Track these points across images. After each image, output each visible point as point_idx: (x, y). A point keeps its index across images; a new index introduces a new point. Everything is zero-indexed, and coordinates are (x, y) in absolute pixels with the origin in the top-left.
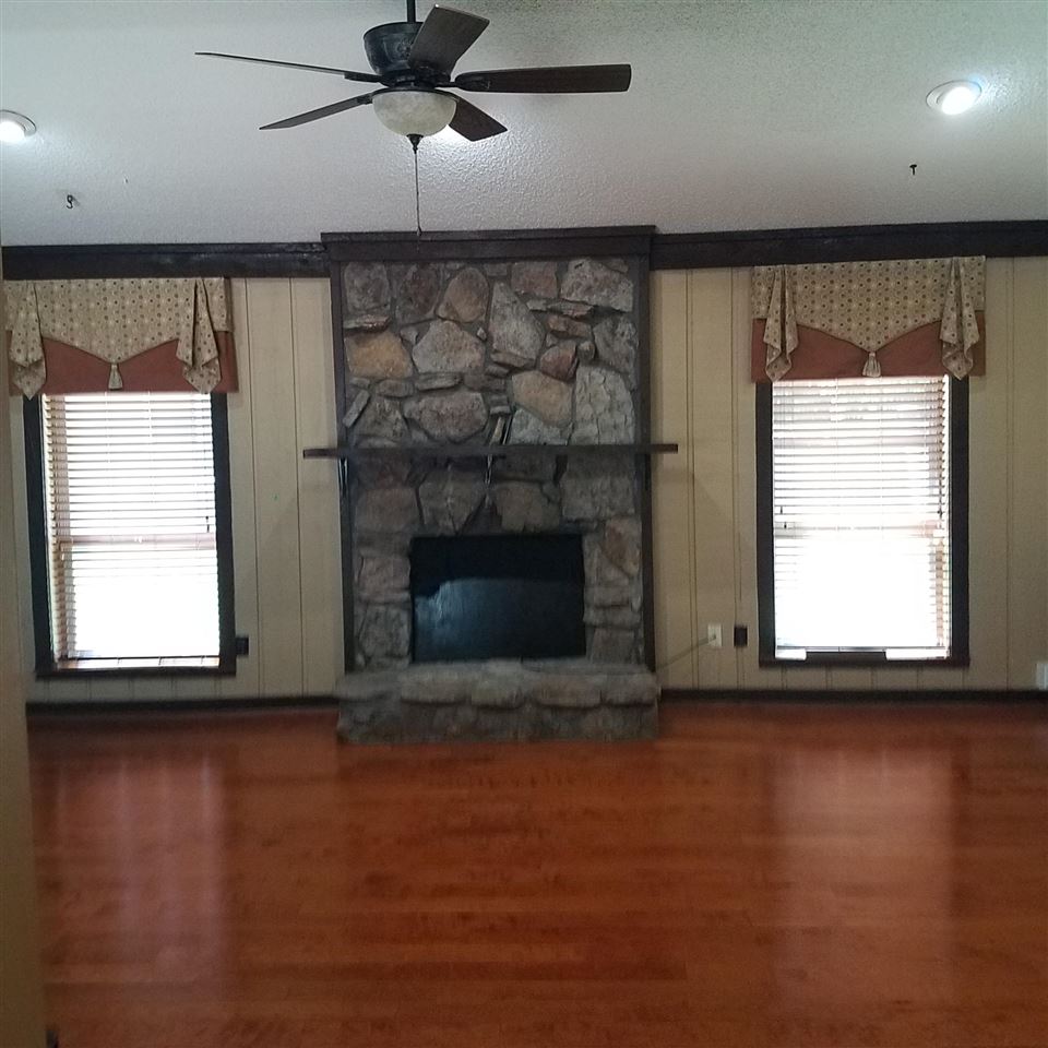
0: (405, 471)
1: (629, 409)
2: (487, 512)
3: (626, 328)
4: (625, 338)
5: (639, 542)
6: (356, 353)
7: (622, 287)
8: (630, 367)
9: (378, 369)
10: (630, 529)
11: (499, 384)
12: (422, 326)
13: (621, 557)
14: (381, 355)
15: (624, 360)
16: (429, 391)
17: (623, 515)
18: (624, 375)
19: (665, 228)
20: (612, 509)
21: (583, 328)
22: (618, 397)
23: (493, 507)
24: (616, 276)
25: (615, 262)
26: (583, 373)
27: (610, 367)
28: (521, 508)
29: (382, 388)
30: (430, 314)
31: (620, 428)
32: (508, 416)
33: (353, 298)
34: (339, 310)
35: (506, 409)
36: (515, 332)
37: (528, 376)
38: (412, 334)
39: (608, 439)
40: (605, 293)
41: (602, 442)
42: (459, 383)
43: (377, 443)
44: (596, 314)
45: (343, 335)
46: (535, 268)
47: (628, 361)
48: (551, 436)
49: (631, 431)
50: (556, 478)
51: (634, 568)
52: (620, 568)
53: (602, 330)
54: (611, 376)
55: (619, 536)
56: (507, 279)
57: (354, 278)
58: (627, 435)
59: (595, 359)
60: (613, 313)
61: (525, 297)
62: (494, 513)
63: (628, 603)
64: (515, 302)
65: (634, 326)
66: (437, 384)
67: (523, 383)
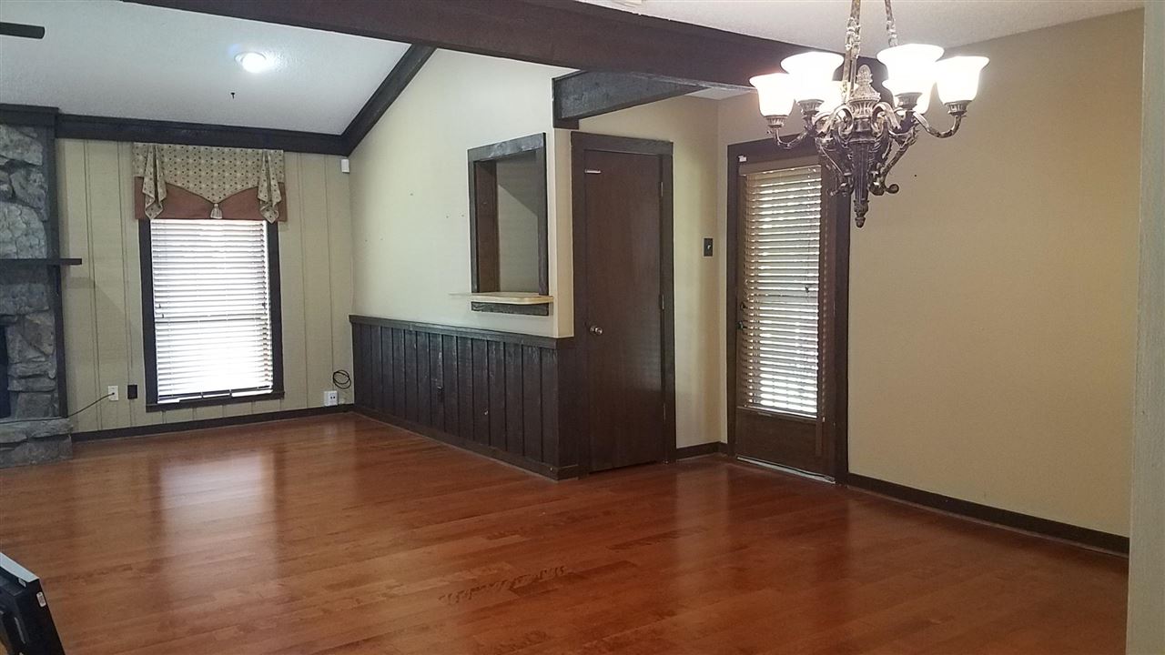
1: (42, 234)
3: (37, 177)
4: (36, 184)
5: (53, 329)
7: (34, 147)
8: (42, 204)
10: (47, 321)
13: (39, 341)
15: (36, 200)
17: (40, 311)
18: (37, 210)
19: (65, 110)
20: (30, 307)
21: (3, 174)
22: (32, 226)
24: (27, 139)
25: (27, 130)
26: (3, 207)
27: (25, 204)
40: (19, 151)
41: (21, 257)
44: (11, 165)
47: (39, 199)
49: (44, 250)
51: (49, 349)
52: (37, 349)
53: (17, 177)
54: (26, 210)
58: (41, 253)
59: (14, 199)
60: (27, 166)
63: (45, 374)
65: (44, 175)
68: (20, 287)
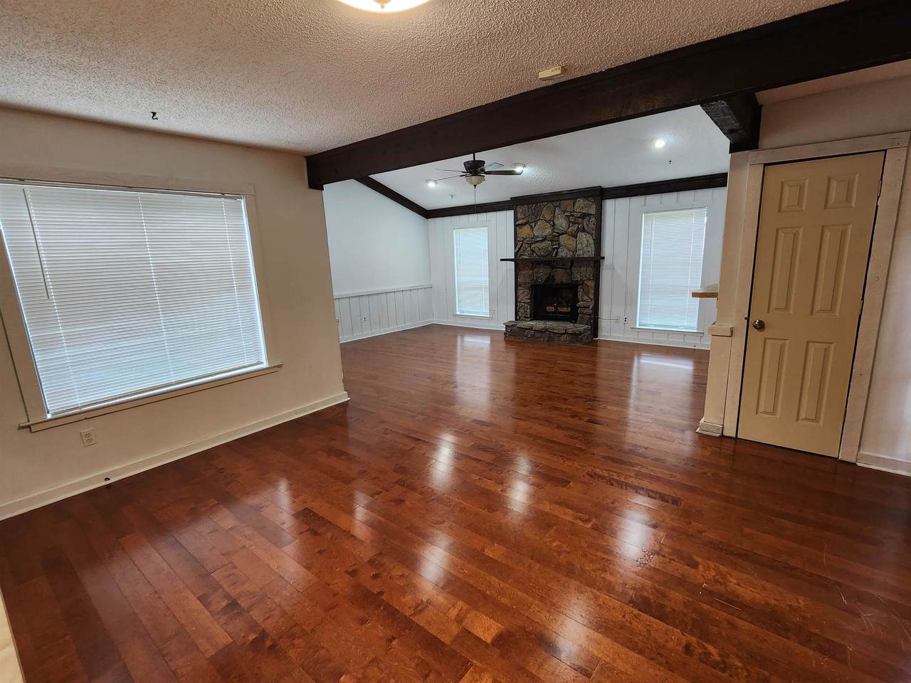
0: (530, 265)
1: (593, 246)
2: (551, 278)
3: (593, 219)
4: (593, 223)
5: (594, 288)
6: (519, 231)
7: (592, 206)
8: (594, 232)
9: (525, 236)
10: (591, 284)
11: (556, 239)
12: (536, 223)
14: (525, 231)
15: (592, 230)
16: (537, 242)
17: (589, 280)
18: (592, 234)
19: (605, 186)
20: (586, 278)
21: (580, 220)
22: (590, 242)
23: (553, 276)
24: (590, 203)
25: (590, 199)
26: (580, 234)
27: (587, 232)
28: (560, 276)
29: (526, 241)
30: (538, 219)
31: (590, 252)
32: (558, 249)
33: (519, 215)
34: (516, 219)
35: (557, 246)
36: (561, 222)
37: (564, 236)
38: (533, 225)
39: (586, 256)
40: (587, 209)
41: (584, 256)
42: (545, 239)
43: (524, 257)
44: (584, 216)
45: (517, 226)
46: (567, 202)
48: (570, 255)
50: (571, 267)
51: (592, 296)
53: (586, 220)
54: (588, 235)
55: (588, 286)
56: (559, 206)
57: (520, 210)
58: (592, 254)
59: (584, 230)
60: (589, 215)
61: (564, 212)
62: (553, 279)
63: (590, 307)
64: (561, 213)
65: (596, 218)
66: (538, 239)
67: (562, 238)
68: (583, 269)
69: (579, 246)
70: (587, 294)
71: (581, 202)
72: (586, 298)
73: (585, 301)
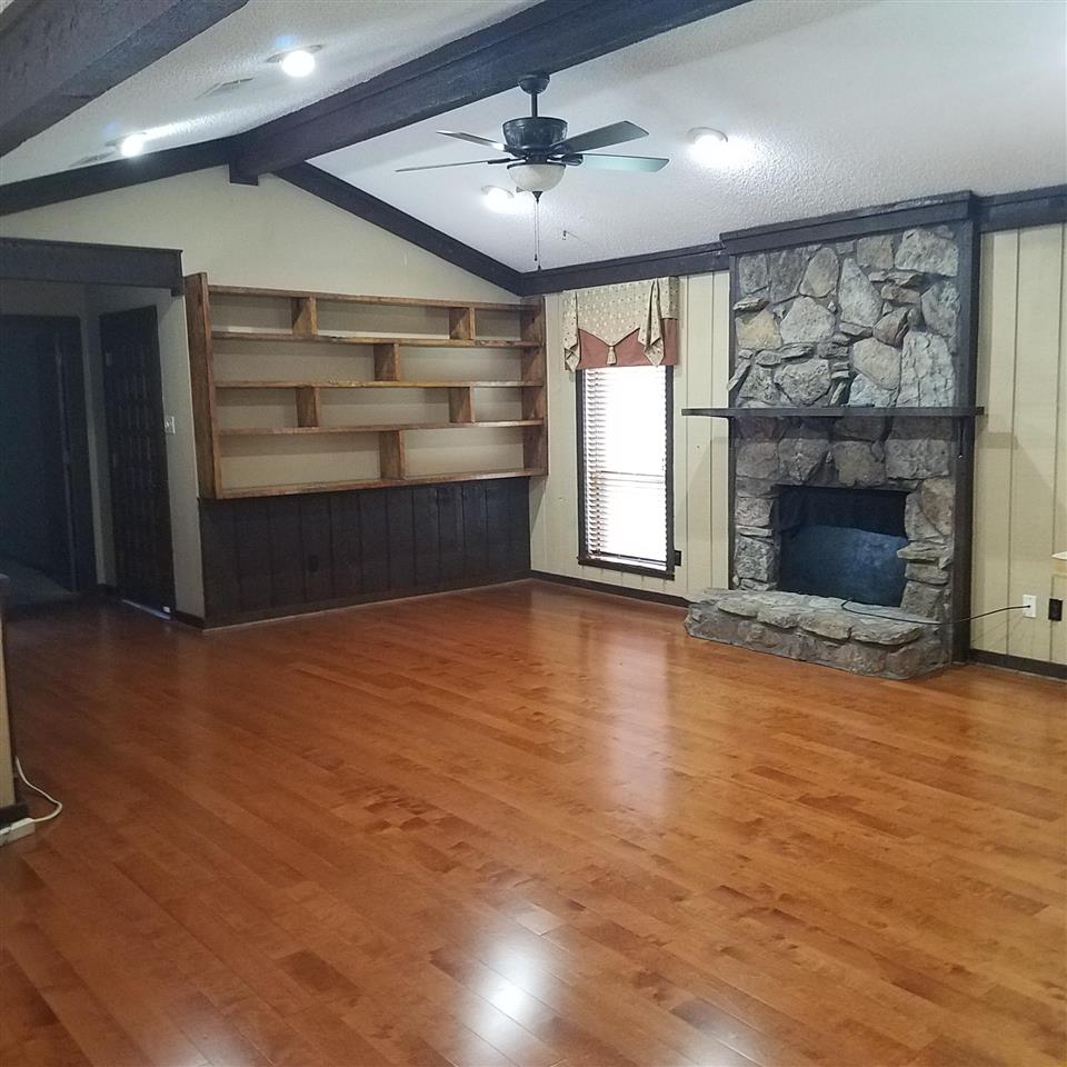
0: (771, 428)
1: (949, 372)
2: (826, 466)
3: (950, 293)
4: (948, 304)
5: (952, 503)
6: (743, 330)
7: (948, 253)
8: (952, 331)
9: (757, 344)
10: (945, 490)
11: (843, 351)
12: (788, 304)
13: (935, 517)
14: (759, 330)
15: (947, 325)
16: (789, 360)
17: (938, 476)
18: (947, 338)
20: (928, 470)
21: (912, 295)
22: (940, 361)
23: (832, 461)
24: (943, 243)
25: (941, 229)
26: (910, 338)
27: (935, 332)
28: (854, 464)
29: (759, 359)
30: (794, 293)
31: (942, 391)
32: (849, 380)
33: (743, 282)
34: (734, 296)
35: (845, 374)
36: (859, 303)
37: (865, 343)
38: (780, 309)
39: (928, 401)
40: (932, 260)
41: (923, 405)
42: (809, 354)
43: (753, 404)
44: (921, 282)
45: (739, 314)
46: (875, 242)
47: (950, 325)
48: (881, 399)
49: (951, 394)
50: (884, 438)
51: (947, 529)
52: (934, 526)
53: (928, 298)
54: (936, 340)
55: (934, 496)
56: (853, 254)
57: (745, 266)
58: (946, 397)
59: (922, 325)
60: (941, 278)
61: (867, 270)
62: (834, 471)
63: (935, 562)
64: (859, 275)
65: (957, 290)
66: (792, 353)
67: (862, 350)
68: (918, 444)
69: (908, 375)
70: (932, 519)
71: (914, 240)
72: (929, 533)
73: (926, 541)
